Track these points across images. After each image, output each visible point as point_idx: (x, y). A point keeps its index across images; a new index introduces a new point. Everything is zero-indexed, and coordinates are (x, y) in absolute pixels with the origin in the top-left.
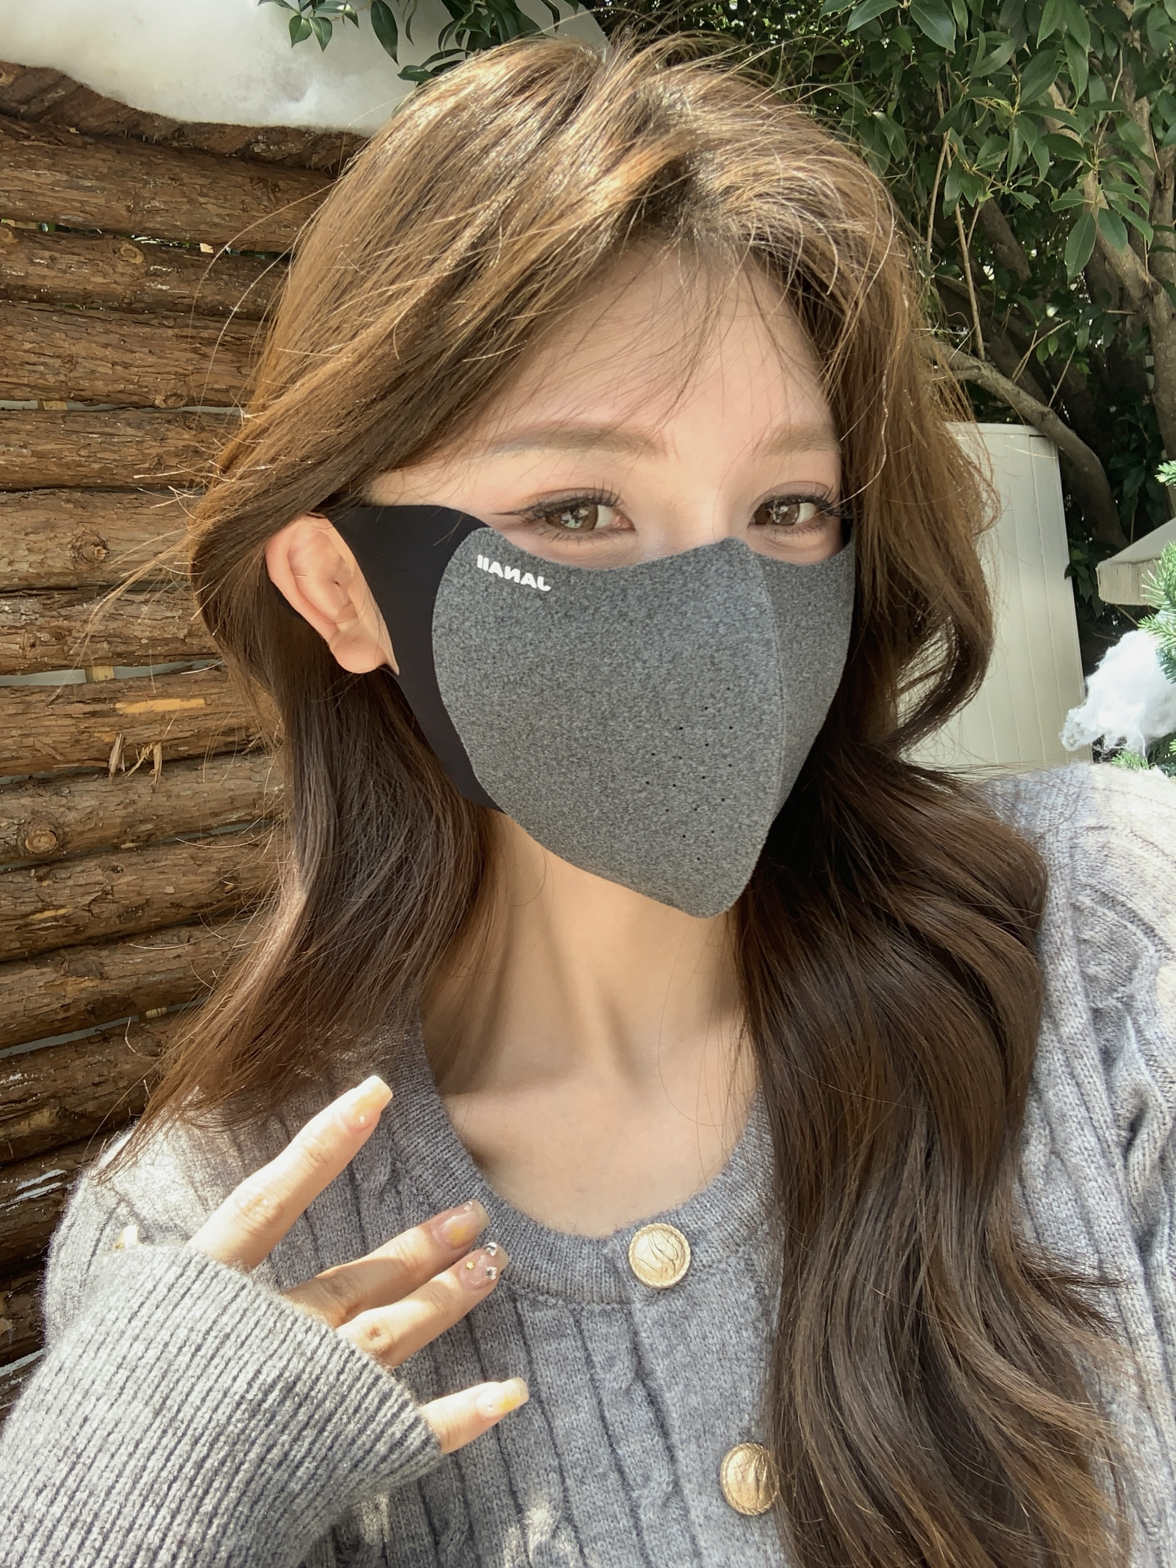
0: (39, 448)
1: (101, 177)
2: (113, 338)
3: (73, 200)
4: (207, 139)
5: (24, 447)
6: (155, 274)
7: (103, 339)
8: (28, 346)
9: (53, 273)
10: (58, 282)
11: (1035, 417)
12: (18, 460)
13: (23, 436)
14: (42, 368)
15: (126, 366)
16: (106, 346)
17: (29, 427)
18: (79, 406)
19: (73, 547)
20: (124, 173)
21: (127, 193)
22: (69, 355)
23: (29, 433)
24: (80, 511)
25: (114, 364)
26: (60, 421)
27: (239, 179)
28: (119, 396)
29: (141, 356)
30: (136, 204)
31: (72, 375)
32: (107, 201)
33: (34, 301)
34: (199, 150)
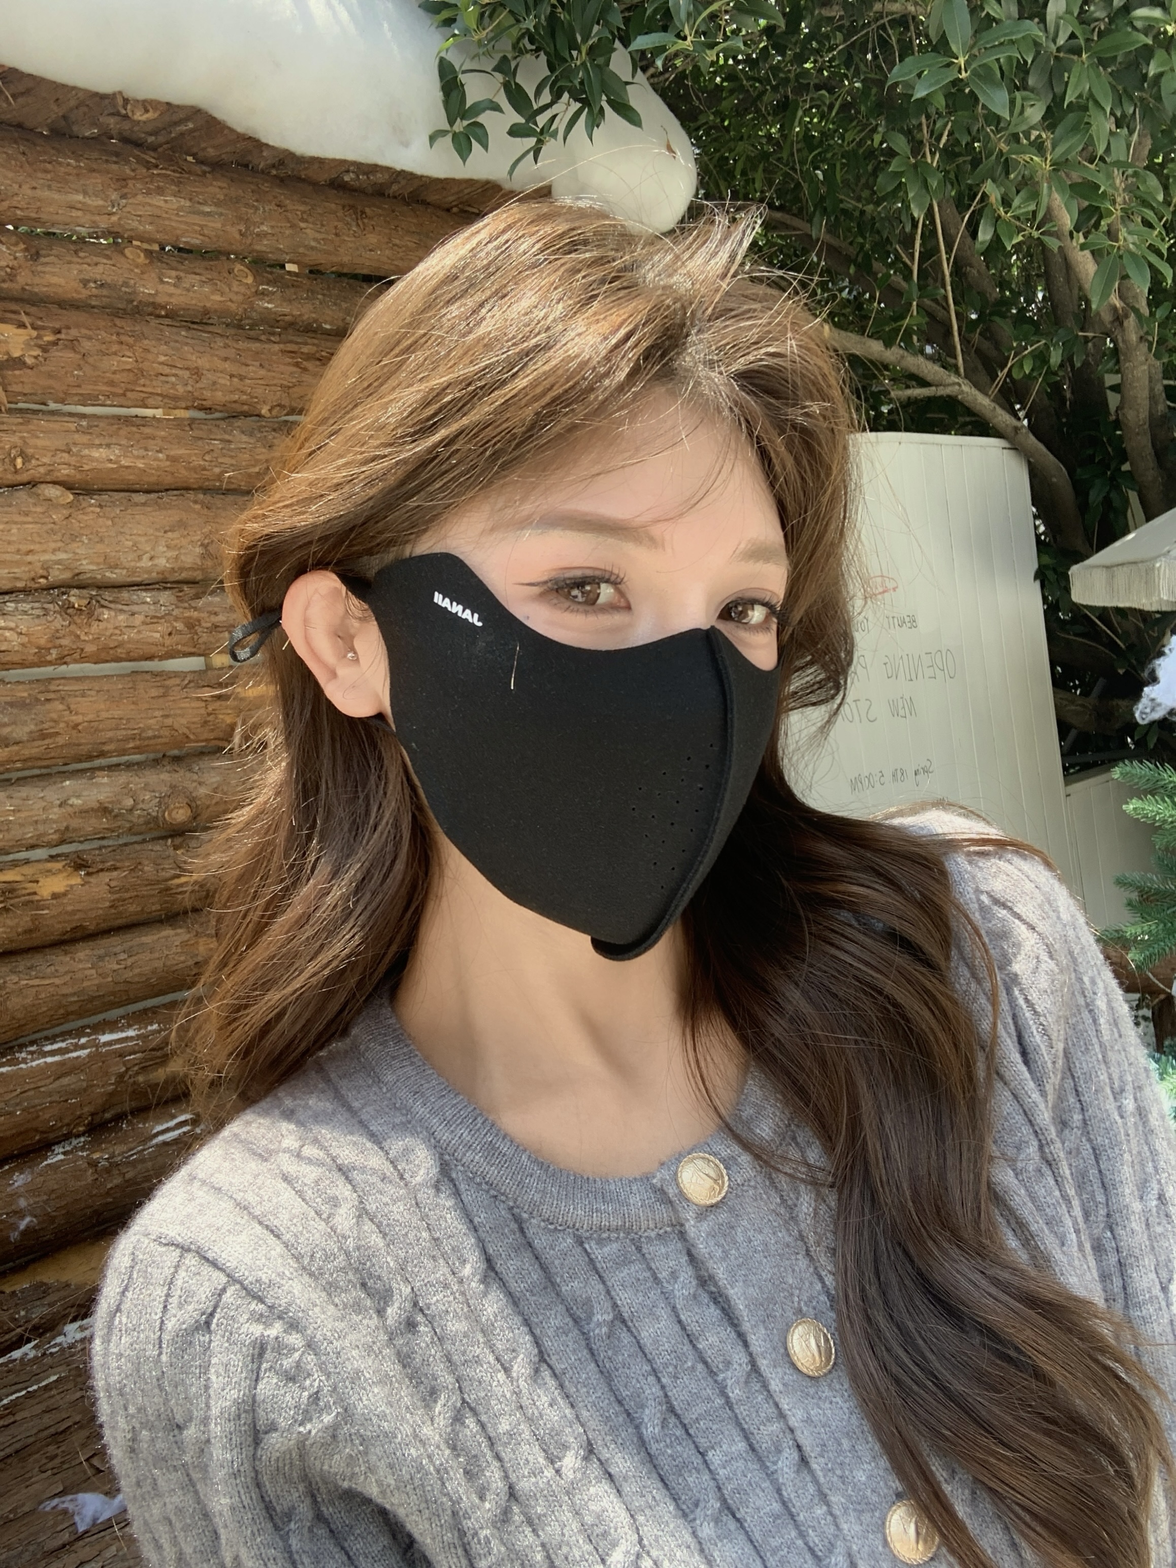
0: (172, 453)
1: (218, 204)
2: (231, 353)
3: (194, 224)
4: (306, 169)
5: (160, 451)
6: (264, 293)
7: (223, 353)
8: (162, 358)
9: (178, 291)
10: (182, 299)
11: (1009, 430)
12: (155, 464)
13: (159, 442)
14: (173, 379)
15: (242, 378)
16: (226, 359)
17: (163, 433)
18: (201, 415)
19: (202, 545)
20: (238, 200)
21: (241, 219)
22: (197, 368)
23: (163, 439)
24: (205, 511)
25: (232, 376)
26: (187, 428)
27: (333, 206)
28: (234, 405)
29: (253, 370)
30: (247, 229)
31: (198, 385)
32: (223, 225)
33: (162, 317)
34: (299, 179)
